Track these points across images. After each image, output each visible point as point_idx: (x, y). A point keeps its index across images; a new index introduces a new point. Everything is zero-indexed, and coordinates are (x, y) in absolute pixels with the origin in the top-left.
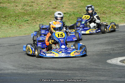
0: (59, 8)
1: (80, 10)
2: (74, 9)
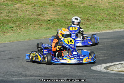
0: (44, 15)
1: (64, 17)
2: (58, 16)
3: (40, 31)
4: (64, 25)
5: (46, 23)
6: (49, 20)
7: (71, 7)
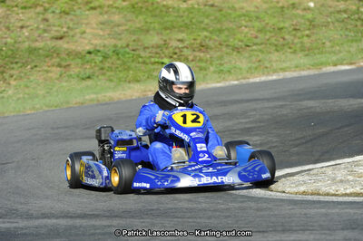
0: (73, 36)
1: (134, 41)
2: (115, 39)
3: (64, 84)
4: (133, 65)
5: (80, 60)
6: (90, 53)
7: (151, 11)
